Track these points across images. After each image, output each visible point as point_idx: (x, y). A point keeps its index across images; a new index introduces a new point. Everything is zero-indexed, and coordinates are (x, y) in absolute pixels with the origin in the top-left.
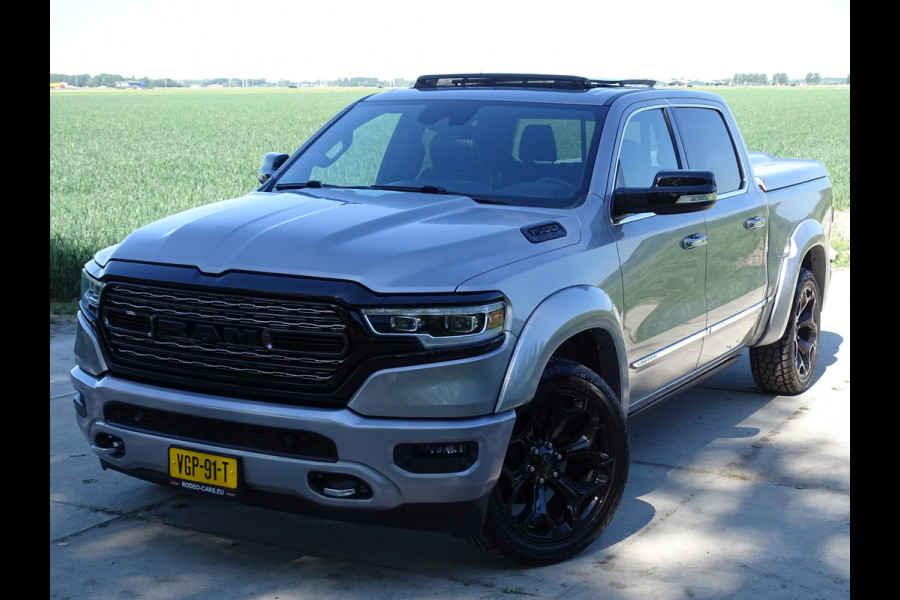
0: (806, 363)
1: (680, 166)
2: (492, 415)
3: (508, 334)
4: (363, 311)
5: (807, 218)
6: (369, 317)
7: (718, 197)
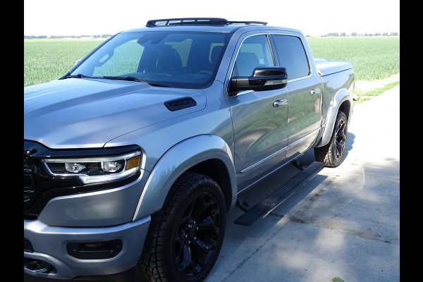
0: (340, 153)
1: (275, 65)
2: (131, 222)
3: (142, 171)
4: (43, 161)
5: (342, 87)
6: (47, 164)
7: (288, 82)
